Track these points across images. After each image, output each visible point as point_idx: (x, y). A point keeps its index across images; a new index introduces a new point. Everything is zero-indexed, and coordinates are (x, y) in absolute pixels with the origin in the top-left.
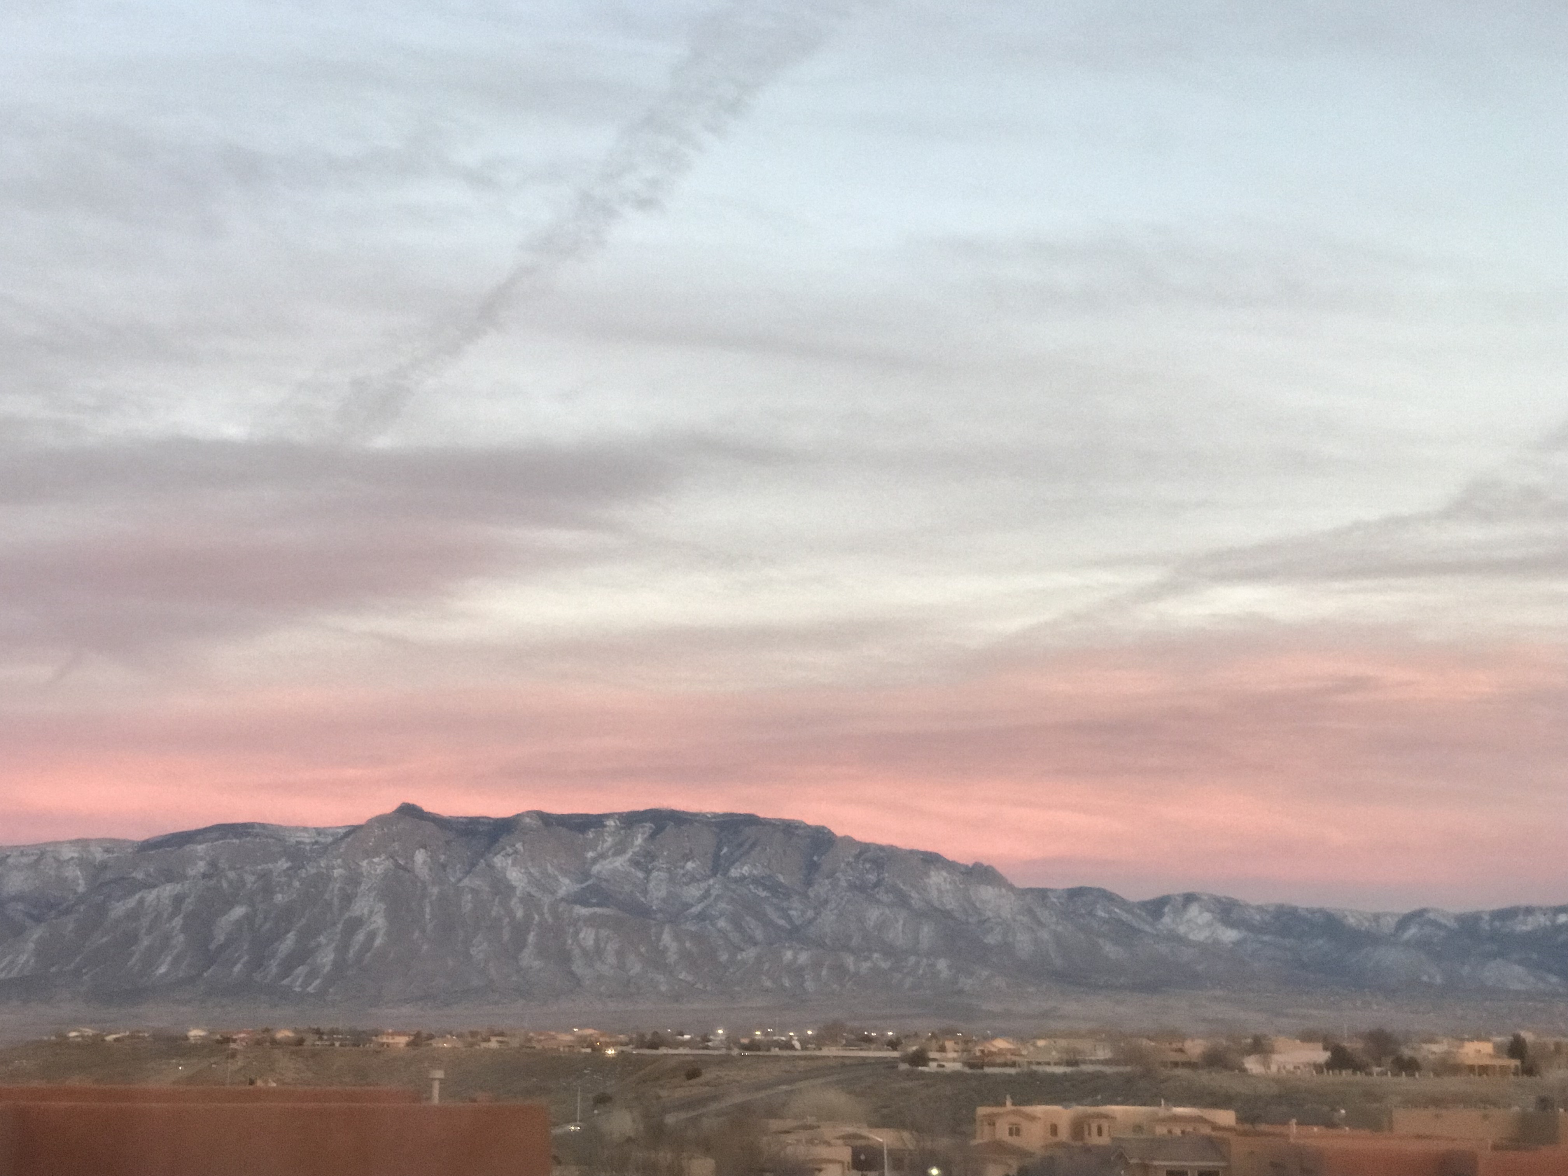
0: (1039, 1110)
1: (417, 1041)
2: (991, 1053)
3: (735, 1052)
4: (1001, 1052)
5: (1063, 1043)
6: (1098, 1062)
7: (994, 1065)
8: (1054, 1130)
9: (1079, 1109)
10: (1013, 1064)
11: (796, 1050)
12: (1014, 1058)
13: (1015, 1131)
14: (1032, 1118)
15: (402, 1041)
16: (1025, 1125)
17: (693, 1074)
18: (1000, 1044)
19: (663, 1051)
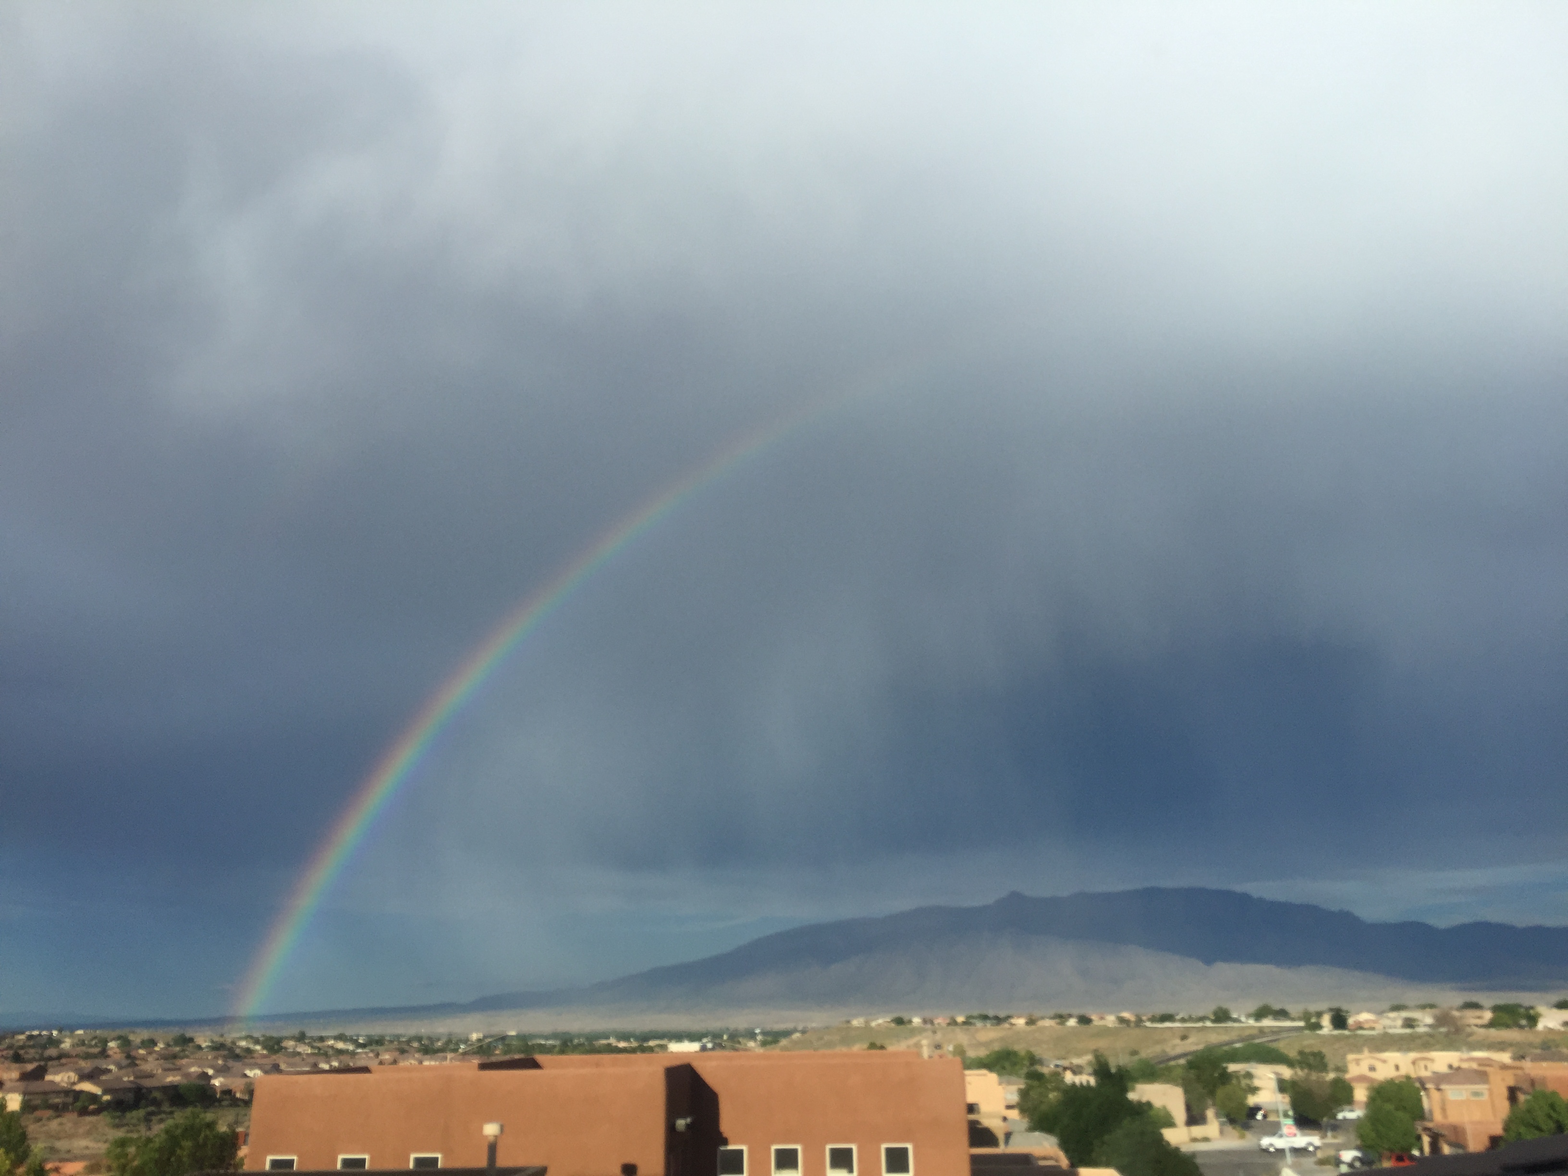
0: (1386, 1055)
1: (1031, 1022)
2: (1360, 1022)
3: (1209, 1024)
4: (1367, 1021)
5: (1405, 1014)
6: (1426, 1025)
7: (1361, 1028)
8: (1397, 1068)
9: (1413, 1055)
10: (1373, 1029)
11: (1243, 1023)
12: (1373, 1025)
13: (1372, 1069)
14: (1384, 1061)
15: (1021, 1022)
16: (1379, 1065)
17: (1184, 1038)
18: (1364, 1017)
19: (1168, 1024)
